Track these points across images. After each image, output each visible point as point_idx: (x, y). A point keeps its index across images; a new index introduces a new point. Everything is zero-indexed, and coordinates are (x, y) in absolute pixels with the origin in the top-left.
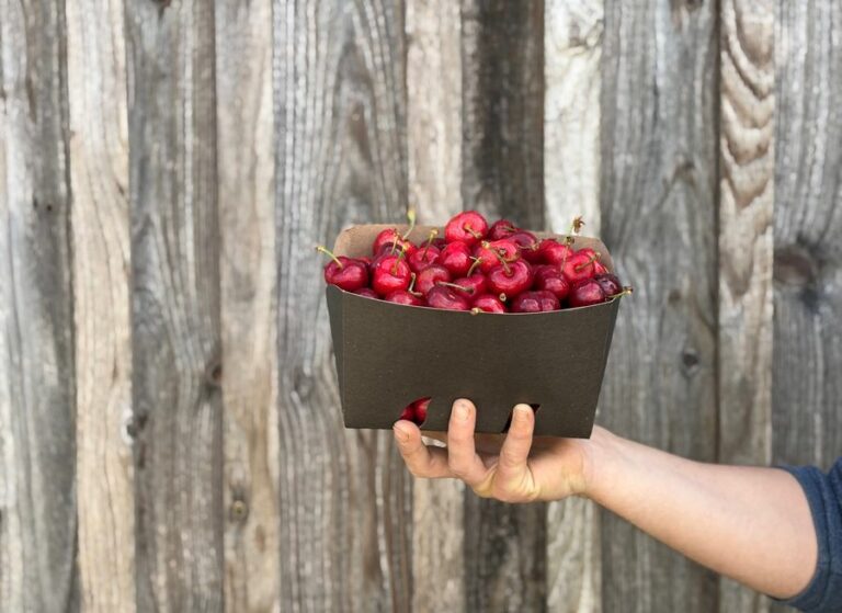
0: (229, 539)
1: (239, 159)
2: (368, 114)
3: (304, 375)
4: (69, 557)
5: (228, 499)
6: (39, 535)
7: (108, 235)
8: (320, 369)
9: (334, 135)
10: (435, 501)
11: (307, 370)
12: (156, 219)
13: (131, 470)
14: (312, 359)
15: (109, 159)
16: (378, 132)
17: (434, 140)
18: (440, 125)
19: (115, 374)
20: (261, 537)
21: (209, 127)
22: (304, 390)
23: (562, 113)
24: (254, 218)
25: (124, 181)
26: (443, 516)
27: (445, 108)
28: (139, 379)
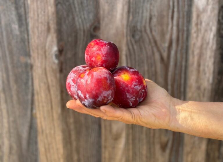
3: (137, 30)
4: (29, 112)
6: (15, 102)
8: (145, 27)
10: (199, 88)
11: (139, 28)
13: (58, 75)
14: (141, 22)
19: (49, 29)
22: (137, 37)
26: (201, 95)
28: (59, 32)
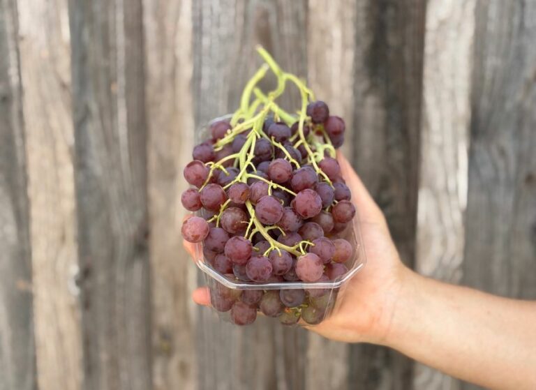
0: (158, 368)
1: (162, 60)
2: (273, 20)
5: (156, 339)
7: (55, 123)
9: (244, 39)
12: (94, 108)
15: (53, 60)
16: (281, 37)
17: (330, 46)
18: (336, 33)
19: (63, 238)
20: (183, 368)
21: (136, 30)
23: (442, 23)
24: (175, 111)
25: (67, 78)
27: (341, 17)
